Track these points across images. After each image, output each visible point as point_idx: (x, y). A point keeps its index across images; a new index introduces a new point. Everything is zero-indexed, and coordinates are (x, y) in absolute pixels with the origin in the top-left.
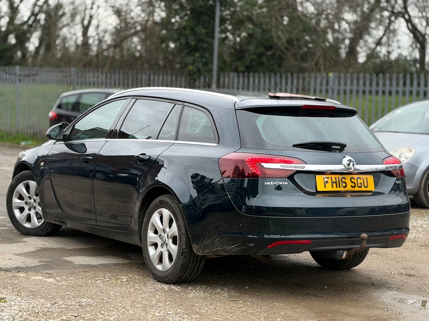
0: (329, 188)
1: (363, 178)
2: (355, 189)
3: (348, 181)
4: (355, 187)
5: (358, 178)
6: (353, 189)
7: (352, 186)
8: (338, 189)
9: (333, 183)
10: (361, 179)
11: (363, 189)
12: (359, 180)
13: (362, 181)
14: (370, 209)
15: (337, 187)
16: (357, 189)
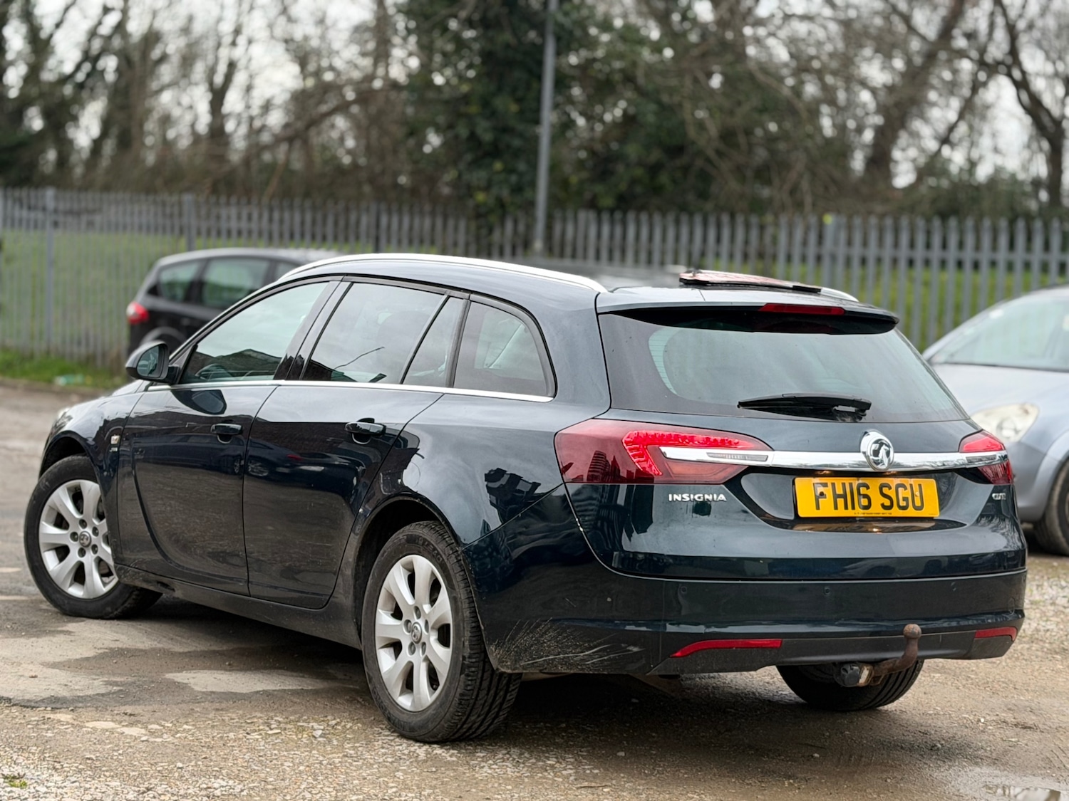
0: (827, 510)
1: (911, 485)
2: (891, 514)
3: (874, 493)
4: (890, 507)
5: (898, 486)
6: (887, 513)
7: (884, 506)
8: (849, 513)
9: (836, 496)
10: (906, 488)
11: (910, 512)
12: (900, 490)
13: (908, 494)
14: (929, 562)
15: (846, 507)
16: (896, 512)
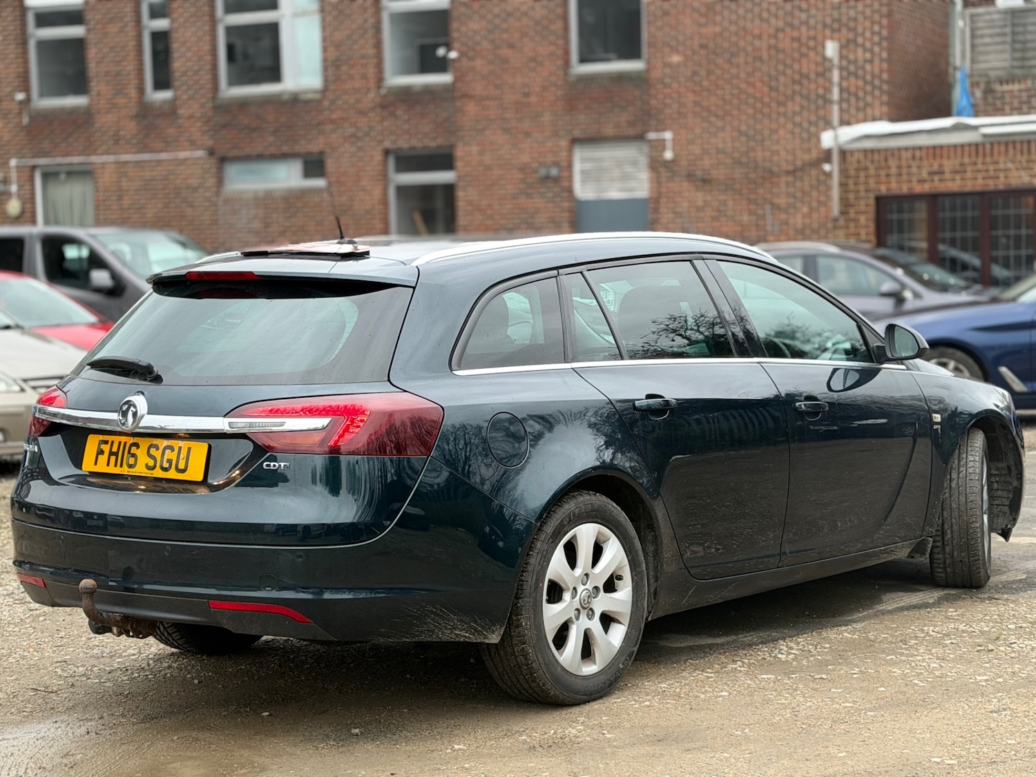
3: (141, 452)
4: (154, 468)
5: (166, 447)
6: (150, 474)
7: (147, 465)
8: (118, 470)
9: (111, 454)
10: (172, 451)
11: (172, 474)
12: (167, 452)
15: (116, 465)
16: (158, 473)
